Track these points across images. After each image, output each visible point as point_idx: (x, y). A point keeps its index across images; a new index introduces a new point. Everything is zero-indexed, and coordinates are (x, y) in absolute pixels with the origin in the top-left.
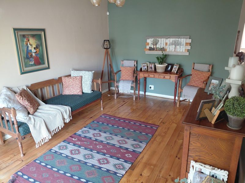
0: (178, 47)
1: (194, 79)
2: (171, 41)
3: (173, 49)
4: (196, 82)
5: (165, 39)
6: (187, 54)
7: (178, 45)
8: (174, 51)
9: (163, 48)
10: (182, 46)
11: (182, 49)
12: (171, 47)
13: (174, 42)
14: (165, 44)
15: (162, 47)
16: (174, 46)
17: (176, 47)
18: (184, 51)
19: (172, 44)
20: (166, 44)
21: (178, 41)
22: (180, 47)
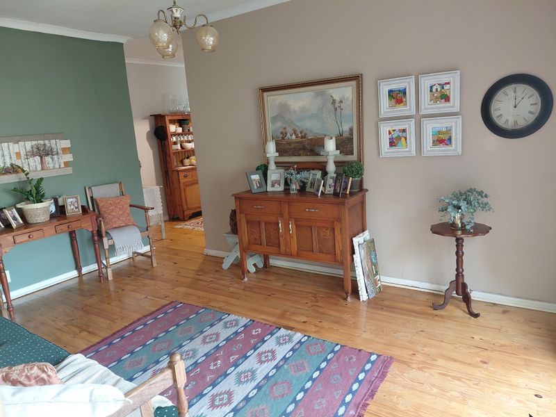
0: (48, 159)
1: (115, 214)
2: (29, 148)
3: (37, 164)
4: (121, 218)
5: (11, 144)
6: (69, 170)
7: (48, 155)
8: (42, 169)
9: (12, 165)
10: (55, 156)
11: (57, 163)
12: (31, 160)
13: (35, 150)
14: (14, 156)
15: (8, 165)
16: (38, 159)
17: (44, 161)
18: (63, 165)
19: (33, 155)
20: (18, 155)
21: (45, 145)
22: (53, 159)
